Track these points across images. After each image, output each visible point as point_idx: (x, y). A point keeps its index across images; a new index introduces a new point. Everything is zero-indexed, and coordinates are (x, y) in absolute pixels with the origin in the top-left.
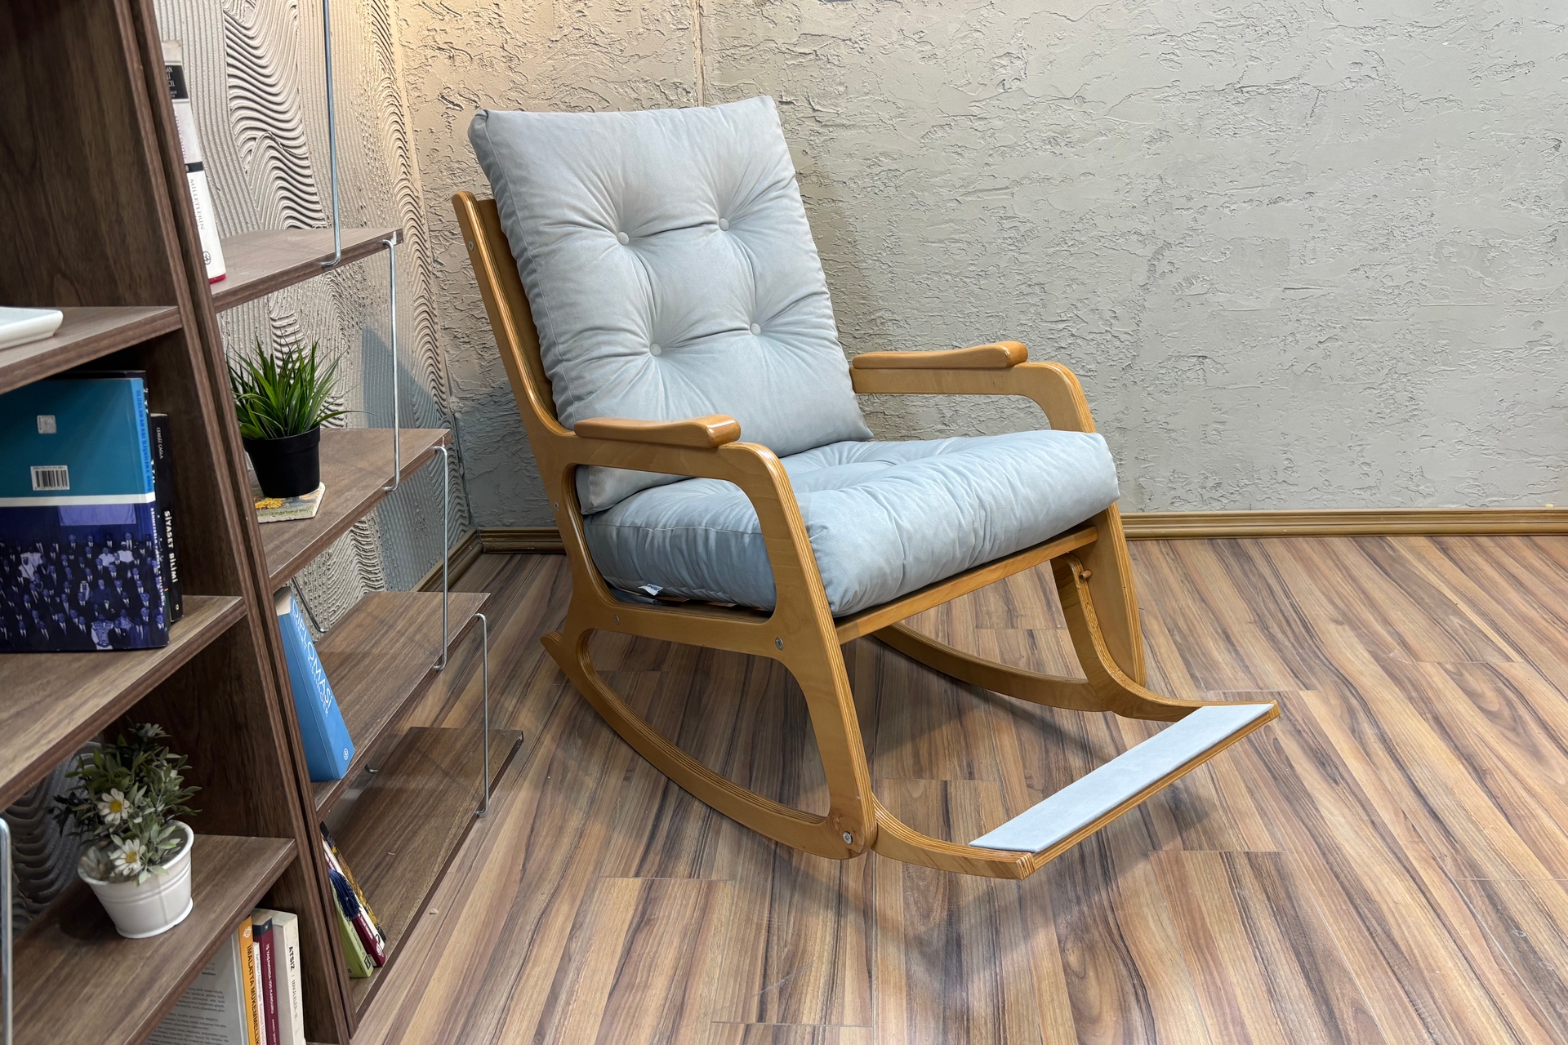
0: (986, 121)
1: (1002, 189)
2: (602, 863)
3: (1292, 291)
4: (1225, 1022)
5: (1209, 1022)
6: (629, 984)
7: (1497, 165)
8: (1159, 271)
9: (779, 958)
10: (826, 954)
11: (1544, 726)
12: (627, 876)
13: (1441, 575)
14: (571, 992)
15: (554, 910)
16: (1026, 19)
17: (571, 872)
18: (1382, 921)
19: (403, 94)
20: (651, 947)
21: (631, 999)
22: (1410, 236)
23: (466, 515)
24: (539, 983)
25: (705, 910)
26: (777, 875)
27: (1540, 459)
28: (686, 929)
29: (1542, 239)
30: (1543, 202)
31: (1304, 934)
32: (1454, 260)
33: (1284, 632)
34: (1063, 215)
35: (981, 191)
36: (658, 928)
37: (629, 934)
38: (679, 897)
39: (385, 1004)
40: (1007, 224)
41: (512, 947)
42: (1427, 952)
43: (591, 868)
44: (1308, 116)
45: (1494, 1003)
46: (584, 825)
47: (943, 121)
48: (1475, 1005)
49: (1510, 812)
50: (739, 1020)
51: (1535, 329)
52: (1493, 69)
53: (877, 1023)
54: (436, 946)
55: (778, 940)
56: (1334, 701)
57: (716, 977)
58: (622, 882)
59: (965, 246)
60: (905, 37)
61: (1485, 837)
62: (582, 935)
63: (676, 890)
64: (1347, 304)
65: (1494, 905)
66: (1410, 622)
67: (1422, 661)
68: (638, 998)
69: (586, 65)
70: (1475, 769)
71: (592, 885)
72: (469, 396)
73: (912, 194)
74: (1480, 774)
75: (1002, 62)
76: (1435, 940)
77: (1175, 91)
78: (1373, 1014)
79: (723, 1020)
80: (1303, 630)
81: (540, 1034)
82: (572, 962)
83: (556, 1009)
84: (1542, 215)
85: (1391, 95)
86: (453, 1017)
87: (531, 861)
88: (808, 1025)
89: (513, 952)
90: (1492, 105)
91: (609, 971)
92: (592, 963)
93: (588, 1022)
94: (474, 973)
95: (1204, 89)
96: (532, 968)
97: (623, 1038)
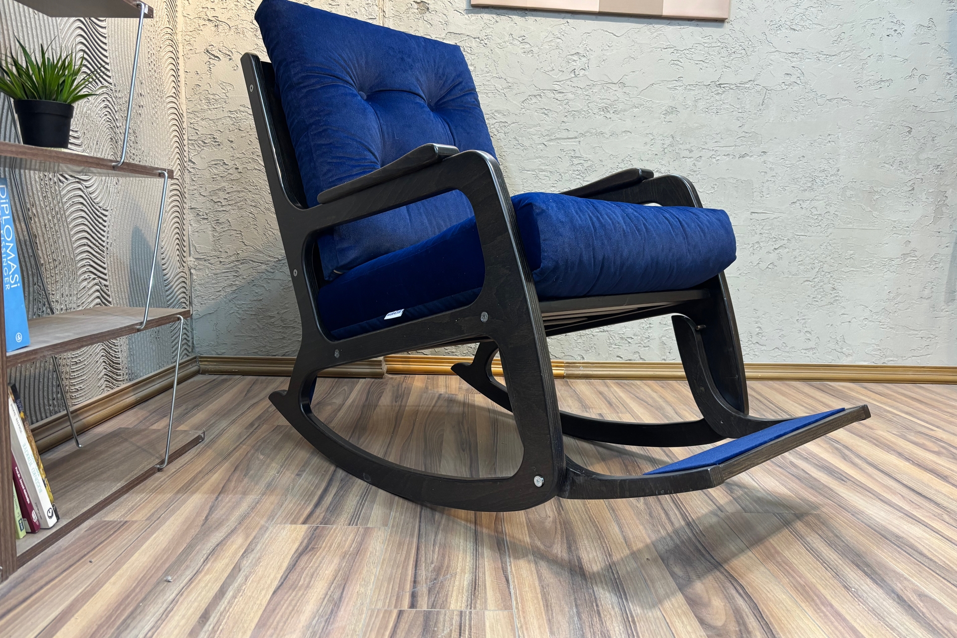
0: (563, 94)
1: (573, 138)
2: (274, 516)
3: (756, 214)
4: (816, 605)
6: (292, 585)
7: (876, 141)
9: (427, 570)
10: (467, 567)
12: (295, 524)
14: (239, 590)
15: (229, 542)
16: (589, 33)
17: (247, 522)
20: (314, 564)
21: (293, 595)
22: (826, 183)
24: (209, 585)
25: (362, 542)
26: (423, 525)
27: (917, 332)
28: (345, 553)
29: (906, 189)
30: (904, 166)
32: (853, 200)
34: (612, 157)
35: (560, 139)
36: (321, 553)
37: (296, 556)
38: (339, 535)
40: (576, 161)
41: (188, 563)
43: (265, 519)
44: (761, 104)
46: (261, 498)
47: (536, 93)
50: (393, 607)
51: (906, 246)
52: (868, 82)
53: (517, 608)
54: (116, 562)
55: (426, 560)
57: (372, 582)
58: (291, 527)
59: (548, 174)
60: (513, 39)
62: (252, 557)
63: (337, 532)
64: (790, 225)
71: (265, 528)
73: (515, 138)
75: (574, 58)
77: (680, 84)
79: (378, 608)
81: (205, 617)
82: (241, 571)
83: (223, 601)
84: (904, 173)
85: (809, 95)
86: (122, 608)
87: (213, 516)
88: (456, 610)
89: (188, 567)
90: (870, 104)
91: (275, 578)
92: (260, 572)
93: (252, 609)
94: (149, 579)
95: (697, 83)
96: (206, 574)
97: (284, 619)
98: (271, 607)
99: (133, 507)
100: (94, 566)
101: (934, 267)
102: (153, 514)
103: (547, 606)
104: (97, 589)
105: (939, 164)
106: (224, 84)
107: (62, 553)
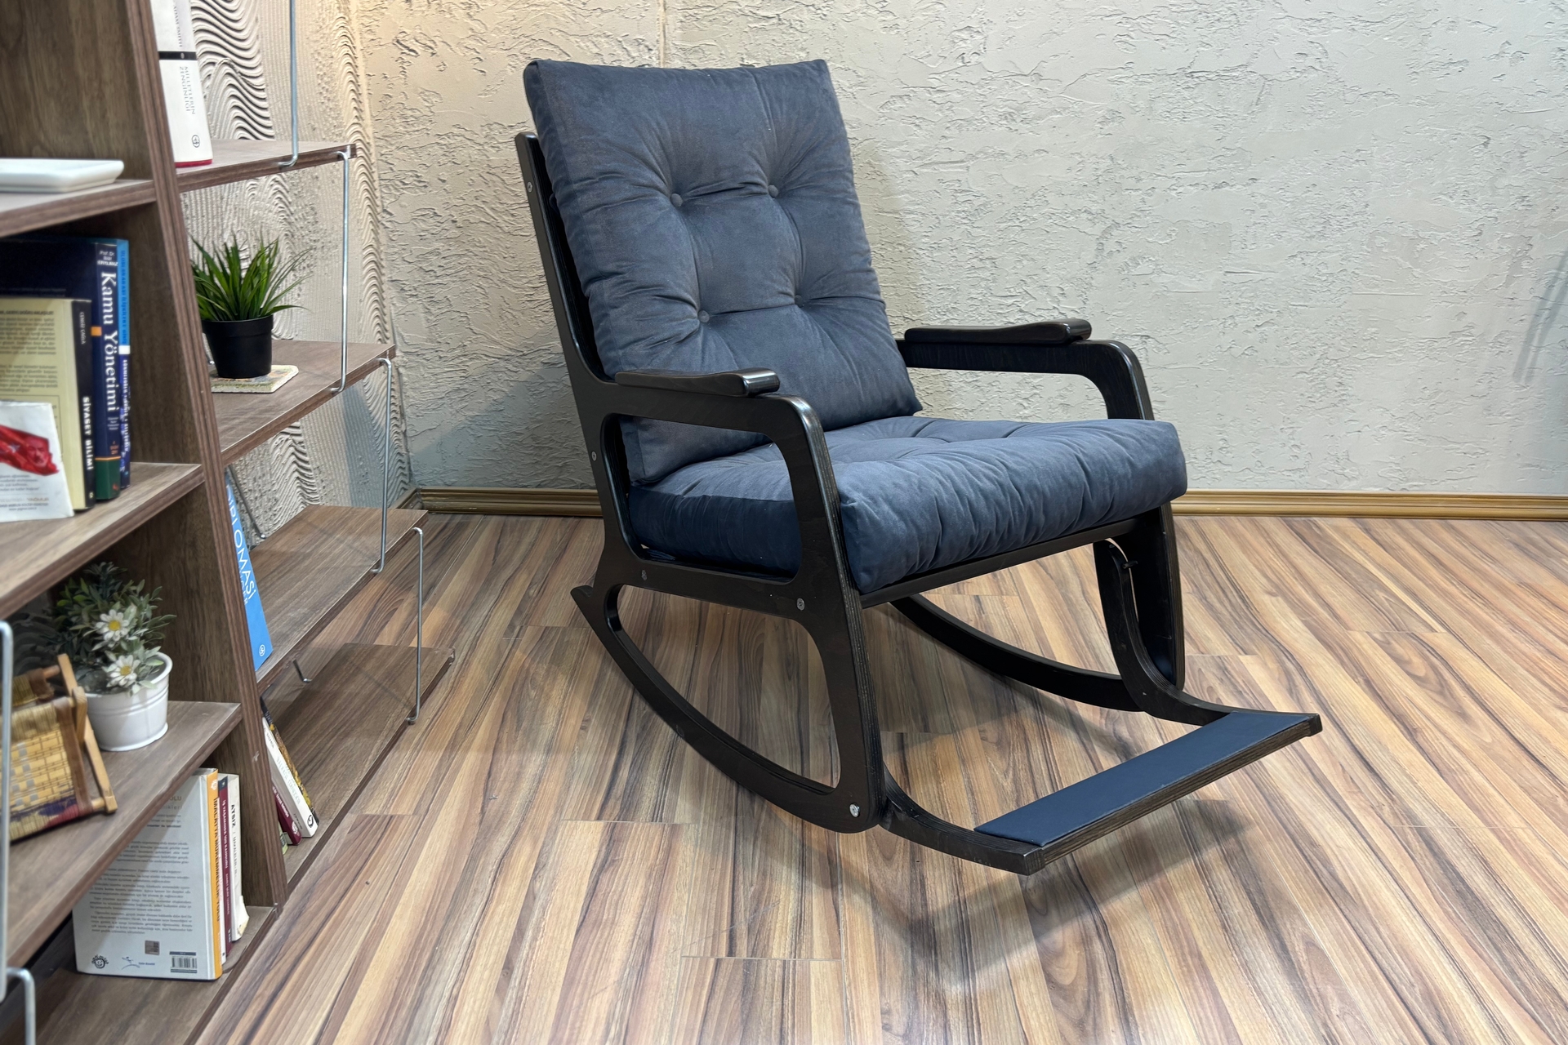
0: (945, 94)
1: (957, 162)
2: (563, 807)
3: (1233, 275)
4: (1183, 954)
5: (1168, 954)
6: (596, 921)
7: (1430, 159)
8: (1107, 250)
9: (747, 896)
10: (792, 892)
11: (1468, 689)
12: (588, 820)
13: (1365, 553)
14: (537, 929)
15: (516, 851)
17: (531, 815)
18: (1326, 862)
19: (357, 36)
20: (617, 886)
21: (598, 935)
22: (1345, 226)
23: (406, 472)
24: (505, 919)
25: (669, 851)
26: (740, 817)
27: (1458, 446)
28: (651, 868)
29: (1469, 233)
30: (1470, 197)
31: (1255, 875)
32: (1385, 250)
33: (1221, 602)
34: (1016, 191)
35: (937, 163)
36: (623, 868)
37: (594, 874)
38: (642, 838)
39: (346, 940)
40: (961, 197)
41: (474, 885)
42: (1371, 891)
43: (551, 812)
44: (1254, 104)
45: (1437, 938)
46: (542, 771)
47: (902, 92)
48: (1419, 939)
49: (1441, 766)
50: (709, 955)
51: (1458, 320)
52: (1429, 65)
53: (846, 956)
54: (396, 885)
55: (744, 879)
56: (1273, 666)
57: (684, 914)
58: (582, 825)
59: (920, 217)
60: (868, 6)
61: (1419, 789)
62: (546, 875)
63: (638, 832)
64: (1284, 289)
65: (1431, 849)
66: (1340, 596)
67: (1351, 629)
68: (606, 934)
69: (547, 16)
70: (1406, 728)
71: (554, 828)
72: (414, 350)
73: (869, 163)
74: (1411, 732)
75: (962, 35)
76: (1378, 881)
77: (1128, 73)
78: (1323, 946)
79: (693, 954)
80: (1239, 600)
81: (508, 968)
82: (537, 899)
83: (523, 945)
84: (1469, 209)
85: (1333, 87)
86: (418, 952)
87: (490, 805)
88: (778, 959)
89: (476, 891)
90: (1427, 101)
91: (575, 908)
92: (558, 901)
93: (556, 957)
94: (437, 911)
95: (1157, 72)
96: (497, 906)
97: (593, 972)
98: (576, 953)
99: (393, 790)
100: (374, 888)
101: (1497, 351)
102: (418, 806)
103: (880, 953)
104: (384, 925)
105: (1525, 194)
106: (427, 93)
107: (332, 869)
